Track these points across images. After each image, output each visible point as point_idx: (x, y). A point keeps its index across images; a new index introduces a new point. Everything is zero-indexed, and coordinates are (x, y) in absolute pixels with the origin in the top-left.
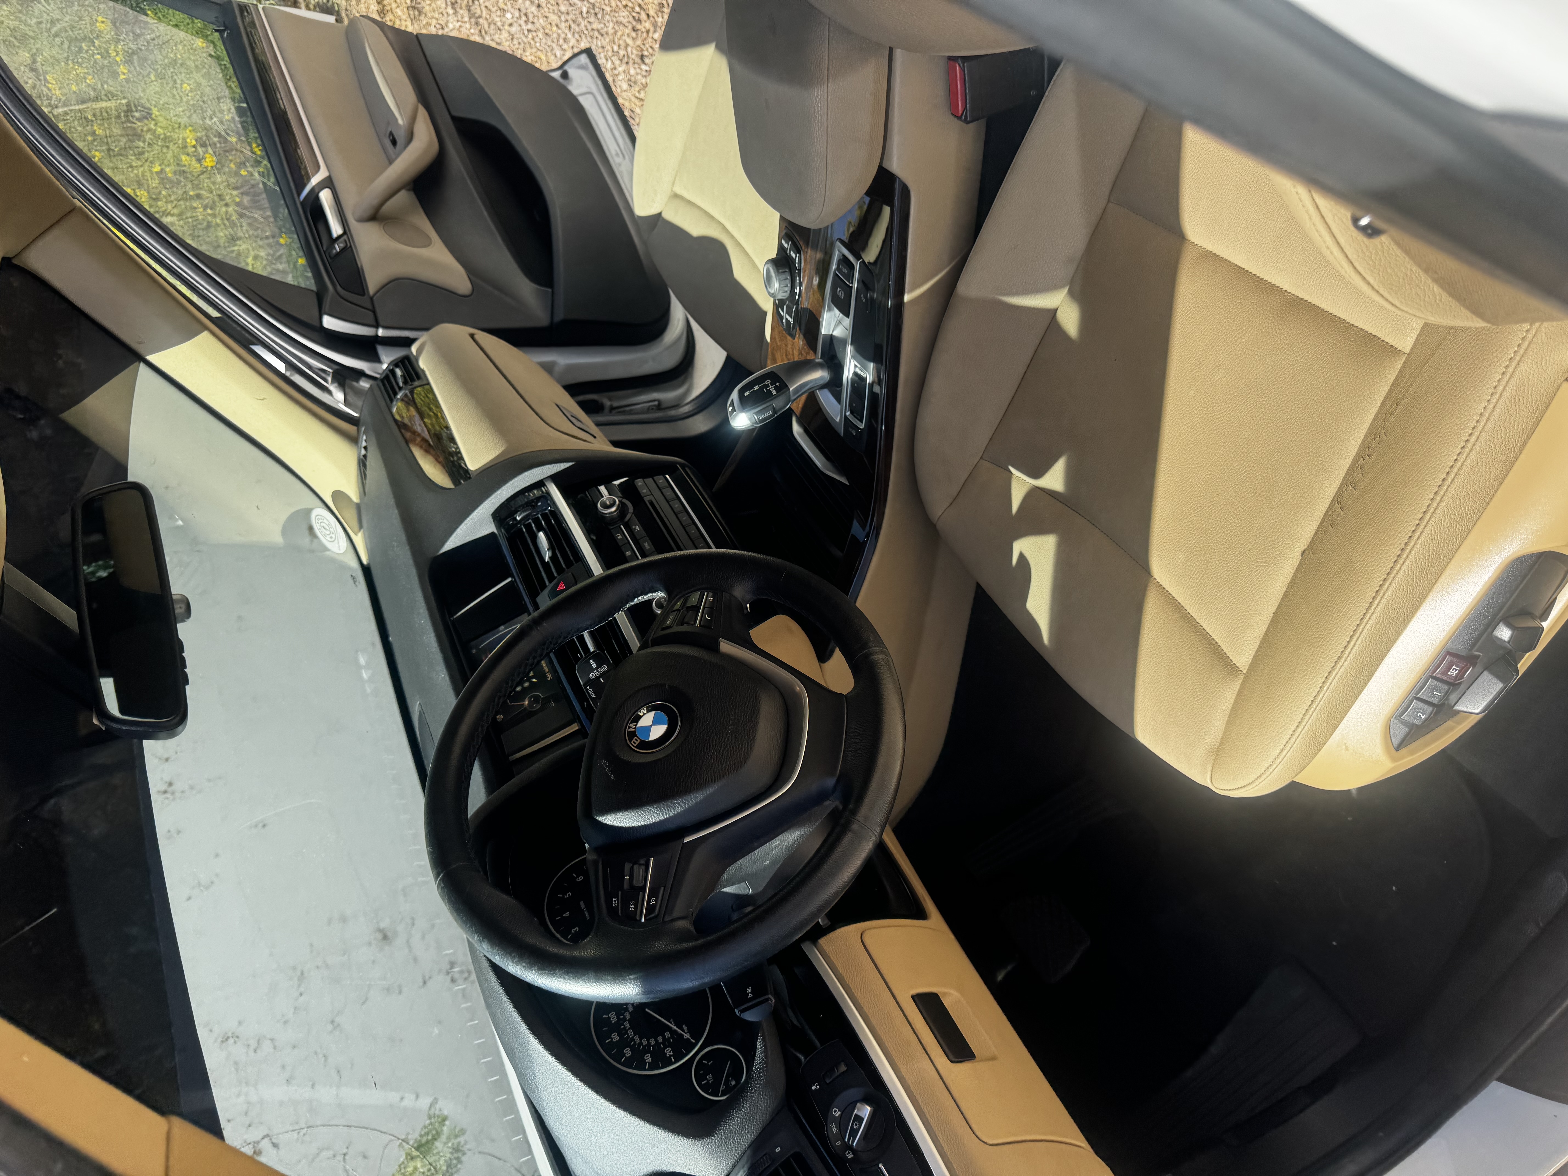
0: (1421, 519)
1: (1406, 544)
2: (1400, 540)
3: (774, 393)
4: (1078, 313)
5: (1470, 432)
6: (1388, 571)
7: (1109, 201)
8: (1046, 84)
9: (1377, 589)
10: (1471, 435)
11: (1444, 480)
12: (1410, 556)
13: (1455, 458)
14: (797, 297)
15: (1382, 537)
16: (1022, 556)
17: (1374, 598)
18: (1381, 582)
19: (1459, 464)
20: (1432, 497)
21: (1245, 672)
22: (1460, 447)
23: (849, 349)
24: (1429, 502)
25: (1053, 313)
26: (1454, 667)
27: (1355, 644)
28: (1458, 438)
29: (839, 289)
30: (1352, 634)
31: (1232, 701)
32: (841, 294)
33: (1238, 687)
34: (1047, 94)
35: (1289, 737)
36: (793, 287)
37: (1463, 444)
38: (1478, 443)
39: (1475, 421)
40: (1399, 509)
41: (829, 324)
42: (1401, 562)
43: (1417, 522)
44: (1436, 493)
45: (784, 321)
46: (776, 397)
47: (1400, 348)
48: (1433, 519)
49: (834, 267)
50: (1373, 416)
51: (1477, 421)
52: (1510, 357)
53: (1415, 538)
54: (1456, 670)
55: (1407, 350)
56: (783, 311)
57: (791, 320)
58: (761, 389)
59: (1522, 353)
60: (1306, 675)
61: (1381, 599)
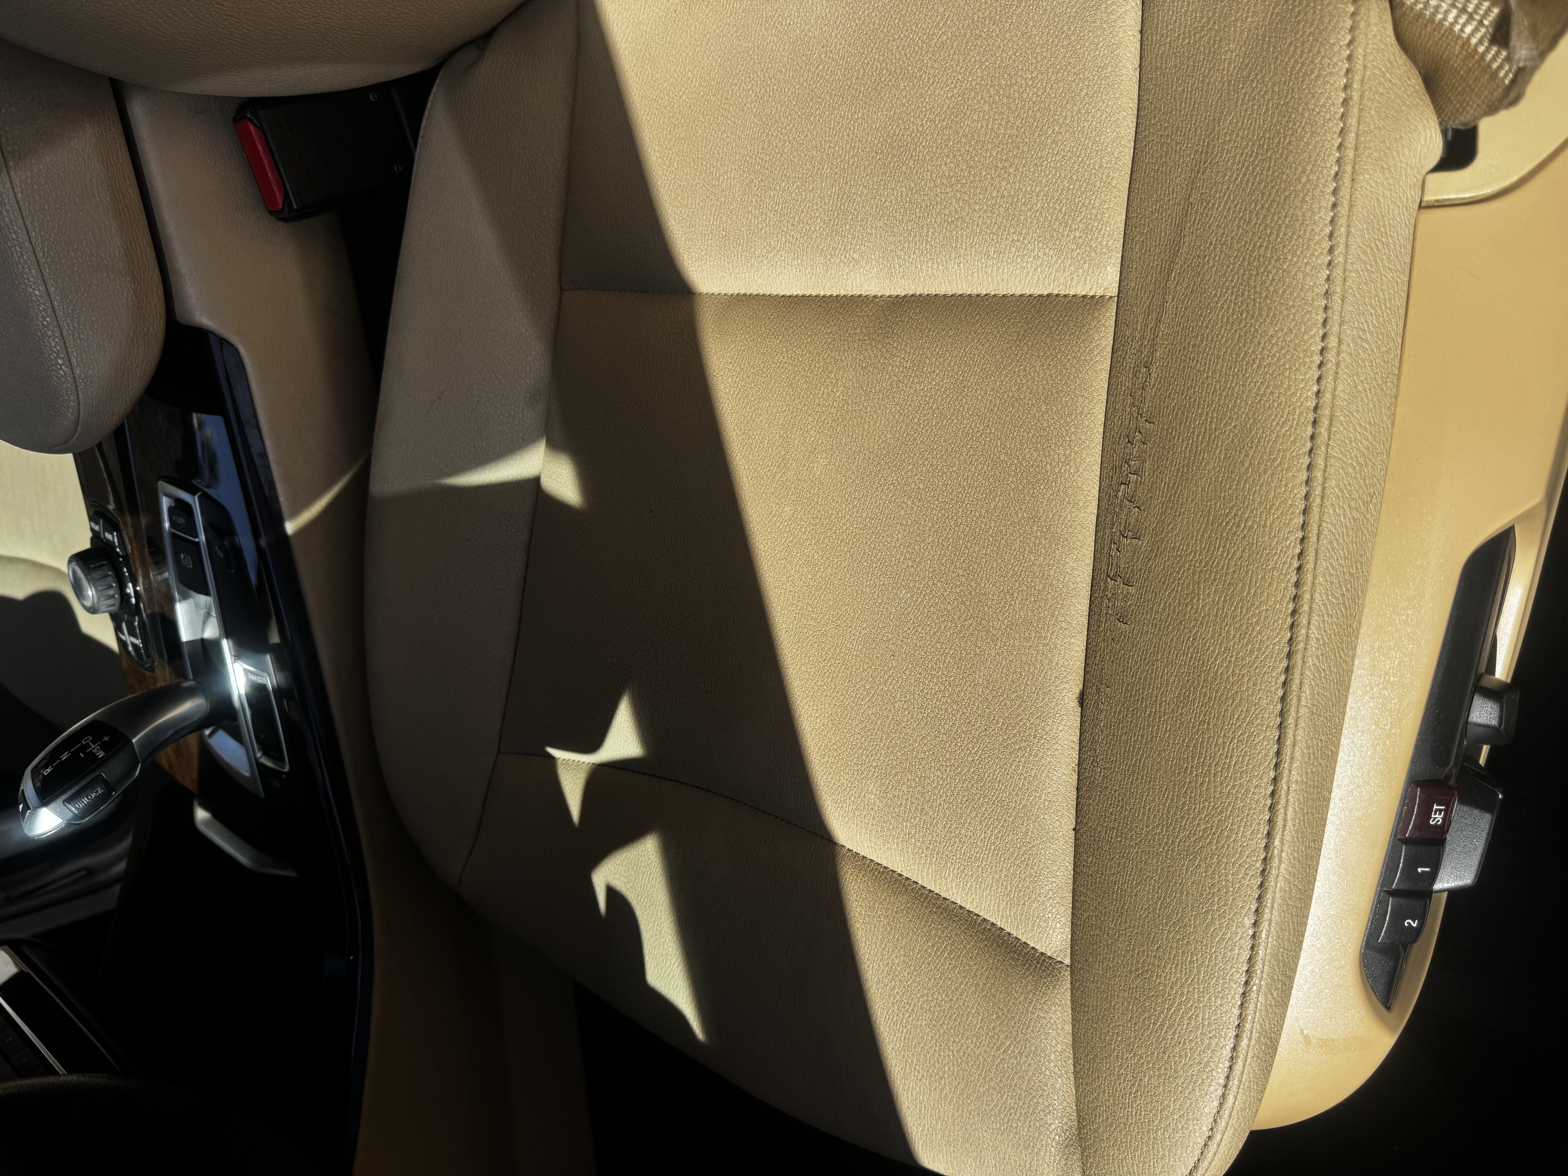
0: (1304, 526)
1: (1297, 585)
2: (1283, 581)
3: (101, 754)
4: (572, 467)
5: (1321, 333)
6: (1286, 650)
7: (562, 290)
8: (412, 145)
9: (1280, 693)
10: (1324, 337)
11: (1312, 437)
12: (1314, 606)
13: (1315, 389)
14: (133, 600)
15: (1242, 591)
16: (612, 893)
17: (1282, 714)
18: (1283, 678)
19: (1328, 396)
20: (1305, 477)
21: (1067, 961)
22: (1315, 366)
23: (226, 645)
24: (1304, 490)
25: (535, 482)
26: (1435, 807)
27: (1285, 820)
28: (1305, 351)
29: (182, 556)
30: (1269, 802)
31: (1068, 1028)
32: (187, 562)
33: (1068, 995)
34: (416, 158)
35: (1227, 1064)
36: (122, 587)
37: (1317, 359)
38: (1344, 347)
39: (1321, 310)
40: (1251, 527)
41: (191, 623)
42: (1305, 621)
43: (1300, 535)
44: (1310, 467)
45: (130, 648)
46: (105, 760)
47: (1100, 293)
48: (1326, 518)
49: (167, 525)
50: (1102, 417)
51: (1326, 308)
52: (1333, 172)
53: (1310, 566)
54: (1441, 811)
55: (1113, 291)
56: (123, 634)
57: (138, 642)
58: (74, 756)
59: (1351, 156)
60: (1212, 923)
61: (1298, 712)
